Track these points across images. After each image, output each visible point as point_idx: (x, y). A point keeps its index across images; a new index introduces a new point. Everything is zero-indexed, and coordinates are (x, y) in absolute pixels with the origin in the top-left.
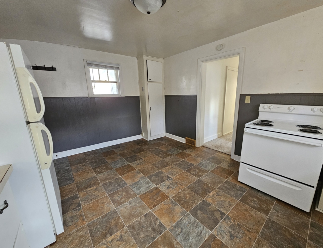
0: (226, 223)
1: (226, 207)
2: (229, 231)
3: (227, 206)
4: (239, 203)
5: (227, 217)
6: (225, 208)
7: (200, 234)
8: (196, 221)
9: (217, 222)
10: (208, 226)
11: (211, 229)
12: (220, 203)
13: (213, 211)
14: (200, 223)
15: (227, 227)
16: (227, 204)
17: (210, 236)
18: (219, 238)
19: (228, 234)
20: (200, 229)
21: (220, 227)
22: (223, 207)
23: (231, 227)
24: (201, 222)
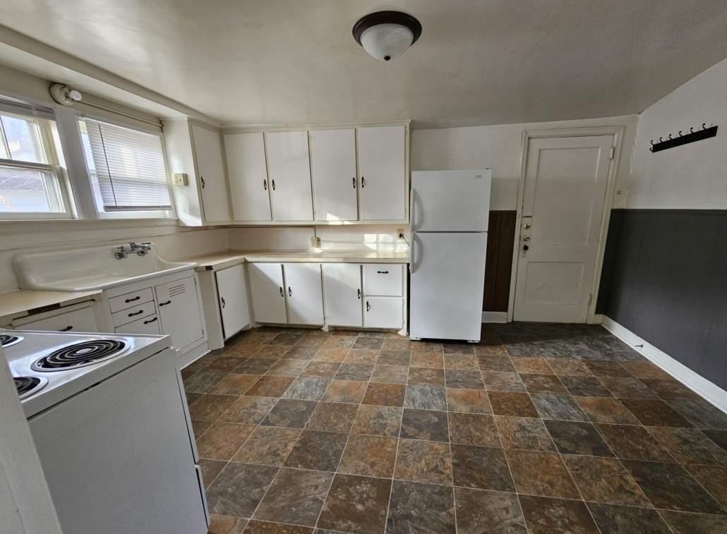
0: (393, 426)
1: (406, 450)
2: (386, 419)
3: (406, 453)
4: (389, 473)
5: (396, 435)
6: (408, 448)
7: (413, 400)
8: (429, 408)
9: (406, 421)
10: (411, 412)
11: (406, 411)
12: (420, 454)
13: (420, 431)
14: (423, 409)
15: (390, 422)
16: (410, 458)
17: (403, 403)
18: (393, 408)
19: (385, 416)
20: (417, 404)
21: (397, 418)
22: (412, 448)
23: (386, 424)
24: (422, 411)
